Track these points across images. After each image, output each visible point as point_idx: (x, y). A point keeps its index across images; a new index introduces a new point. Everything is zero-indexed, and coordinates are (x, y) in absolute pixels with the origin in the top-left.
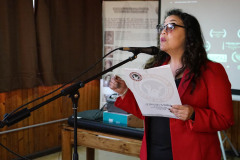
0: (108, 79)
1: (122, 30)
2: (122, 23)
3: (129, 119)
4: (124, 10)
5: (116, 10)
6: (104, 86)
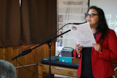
0: (60, 42)
1: (68, 14)
2: (68, 10)
3: (73, 60)
4: (69, 3)
5: (64, 3)
6: (58, 46)
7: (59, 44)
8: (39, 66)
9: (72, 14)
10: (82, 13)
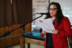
1: (38, 8)
2: (38, 6)
3: (40, 34)
4: (39, 2)
5: (36, 2)
6: (33, 25)
7: (33, 23)
8: (21, 38)
9: (40, 8)
10: (46, 7)
